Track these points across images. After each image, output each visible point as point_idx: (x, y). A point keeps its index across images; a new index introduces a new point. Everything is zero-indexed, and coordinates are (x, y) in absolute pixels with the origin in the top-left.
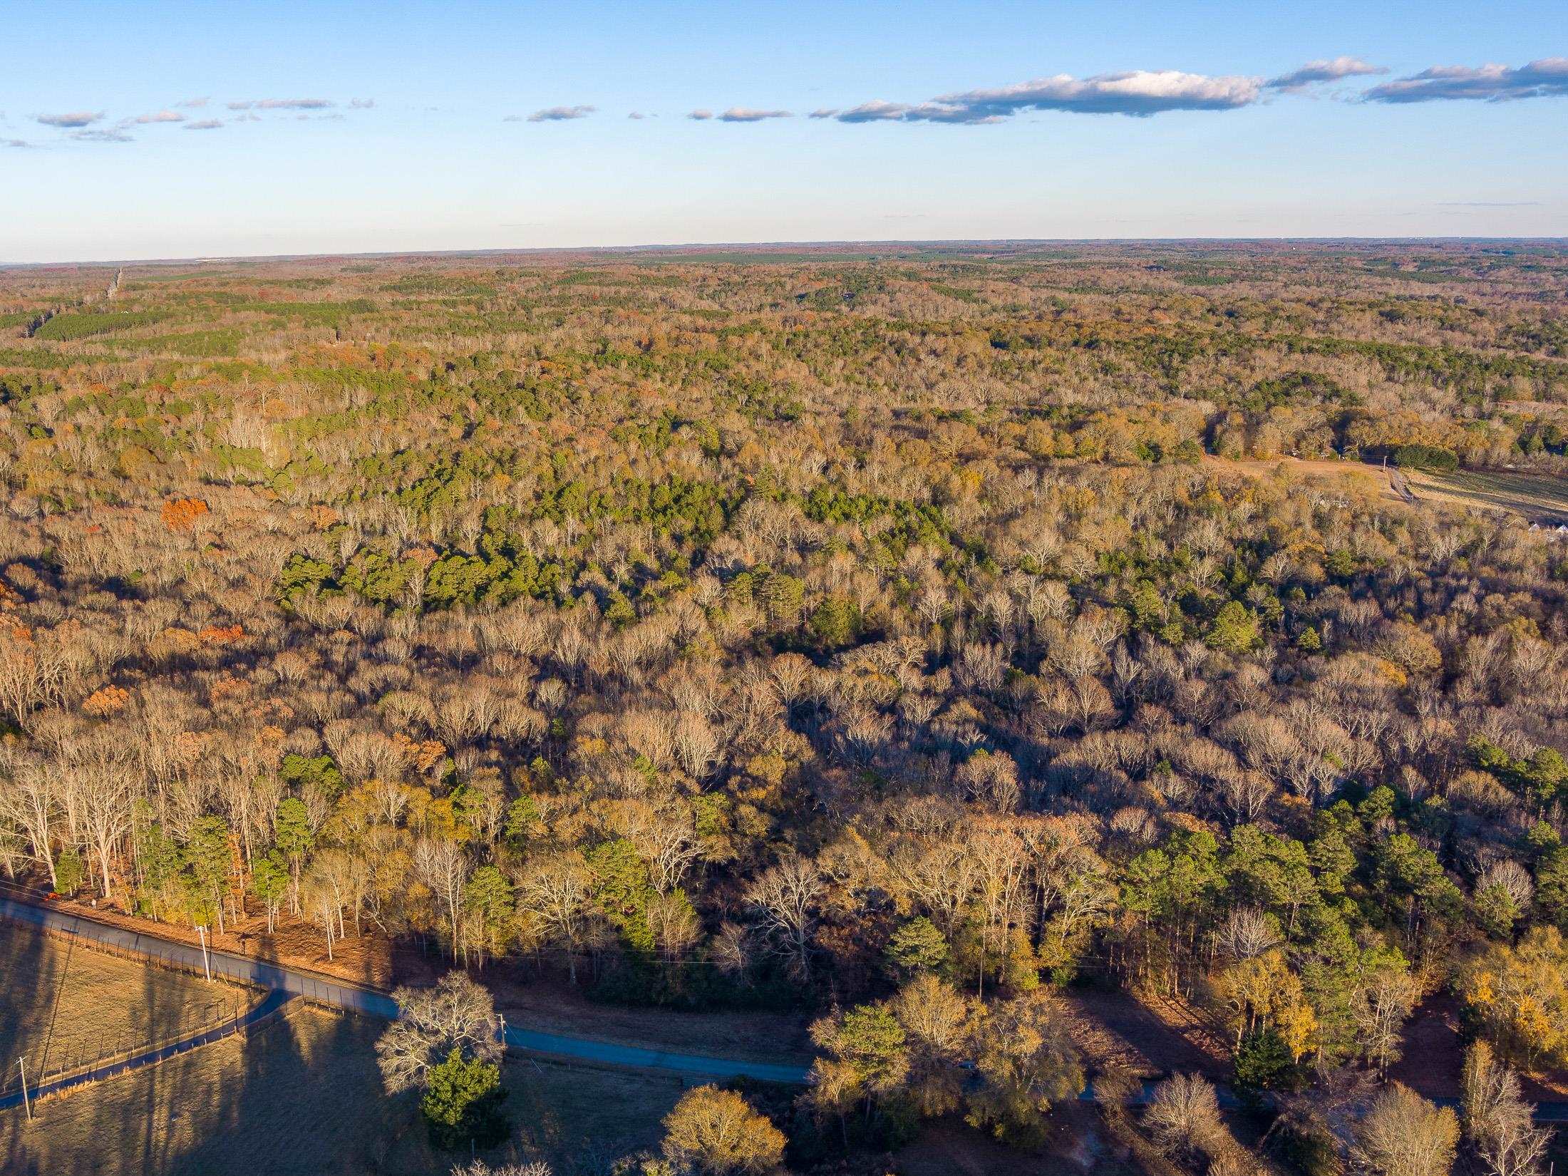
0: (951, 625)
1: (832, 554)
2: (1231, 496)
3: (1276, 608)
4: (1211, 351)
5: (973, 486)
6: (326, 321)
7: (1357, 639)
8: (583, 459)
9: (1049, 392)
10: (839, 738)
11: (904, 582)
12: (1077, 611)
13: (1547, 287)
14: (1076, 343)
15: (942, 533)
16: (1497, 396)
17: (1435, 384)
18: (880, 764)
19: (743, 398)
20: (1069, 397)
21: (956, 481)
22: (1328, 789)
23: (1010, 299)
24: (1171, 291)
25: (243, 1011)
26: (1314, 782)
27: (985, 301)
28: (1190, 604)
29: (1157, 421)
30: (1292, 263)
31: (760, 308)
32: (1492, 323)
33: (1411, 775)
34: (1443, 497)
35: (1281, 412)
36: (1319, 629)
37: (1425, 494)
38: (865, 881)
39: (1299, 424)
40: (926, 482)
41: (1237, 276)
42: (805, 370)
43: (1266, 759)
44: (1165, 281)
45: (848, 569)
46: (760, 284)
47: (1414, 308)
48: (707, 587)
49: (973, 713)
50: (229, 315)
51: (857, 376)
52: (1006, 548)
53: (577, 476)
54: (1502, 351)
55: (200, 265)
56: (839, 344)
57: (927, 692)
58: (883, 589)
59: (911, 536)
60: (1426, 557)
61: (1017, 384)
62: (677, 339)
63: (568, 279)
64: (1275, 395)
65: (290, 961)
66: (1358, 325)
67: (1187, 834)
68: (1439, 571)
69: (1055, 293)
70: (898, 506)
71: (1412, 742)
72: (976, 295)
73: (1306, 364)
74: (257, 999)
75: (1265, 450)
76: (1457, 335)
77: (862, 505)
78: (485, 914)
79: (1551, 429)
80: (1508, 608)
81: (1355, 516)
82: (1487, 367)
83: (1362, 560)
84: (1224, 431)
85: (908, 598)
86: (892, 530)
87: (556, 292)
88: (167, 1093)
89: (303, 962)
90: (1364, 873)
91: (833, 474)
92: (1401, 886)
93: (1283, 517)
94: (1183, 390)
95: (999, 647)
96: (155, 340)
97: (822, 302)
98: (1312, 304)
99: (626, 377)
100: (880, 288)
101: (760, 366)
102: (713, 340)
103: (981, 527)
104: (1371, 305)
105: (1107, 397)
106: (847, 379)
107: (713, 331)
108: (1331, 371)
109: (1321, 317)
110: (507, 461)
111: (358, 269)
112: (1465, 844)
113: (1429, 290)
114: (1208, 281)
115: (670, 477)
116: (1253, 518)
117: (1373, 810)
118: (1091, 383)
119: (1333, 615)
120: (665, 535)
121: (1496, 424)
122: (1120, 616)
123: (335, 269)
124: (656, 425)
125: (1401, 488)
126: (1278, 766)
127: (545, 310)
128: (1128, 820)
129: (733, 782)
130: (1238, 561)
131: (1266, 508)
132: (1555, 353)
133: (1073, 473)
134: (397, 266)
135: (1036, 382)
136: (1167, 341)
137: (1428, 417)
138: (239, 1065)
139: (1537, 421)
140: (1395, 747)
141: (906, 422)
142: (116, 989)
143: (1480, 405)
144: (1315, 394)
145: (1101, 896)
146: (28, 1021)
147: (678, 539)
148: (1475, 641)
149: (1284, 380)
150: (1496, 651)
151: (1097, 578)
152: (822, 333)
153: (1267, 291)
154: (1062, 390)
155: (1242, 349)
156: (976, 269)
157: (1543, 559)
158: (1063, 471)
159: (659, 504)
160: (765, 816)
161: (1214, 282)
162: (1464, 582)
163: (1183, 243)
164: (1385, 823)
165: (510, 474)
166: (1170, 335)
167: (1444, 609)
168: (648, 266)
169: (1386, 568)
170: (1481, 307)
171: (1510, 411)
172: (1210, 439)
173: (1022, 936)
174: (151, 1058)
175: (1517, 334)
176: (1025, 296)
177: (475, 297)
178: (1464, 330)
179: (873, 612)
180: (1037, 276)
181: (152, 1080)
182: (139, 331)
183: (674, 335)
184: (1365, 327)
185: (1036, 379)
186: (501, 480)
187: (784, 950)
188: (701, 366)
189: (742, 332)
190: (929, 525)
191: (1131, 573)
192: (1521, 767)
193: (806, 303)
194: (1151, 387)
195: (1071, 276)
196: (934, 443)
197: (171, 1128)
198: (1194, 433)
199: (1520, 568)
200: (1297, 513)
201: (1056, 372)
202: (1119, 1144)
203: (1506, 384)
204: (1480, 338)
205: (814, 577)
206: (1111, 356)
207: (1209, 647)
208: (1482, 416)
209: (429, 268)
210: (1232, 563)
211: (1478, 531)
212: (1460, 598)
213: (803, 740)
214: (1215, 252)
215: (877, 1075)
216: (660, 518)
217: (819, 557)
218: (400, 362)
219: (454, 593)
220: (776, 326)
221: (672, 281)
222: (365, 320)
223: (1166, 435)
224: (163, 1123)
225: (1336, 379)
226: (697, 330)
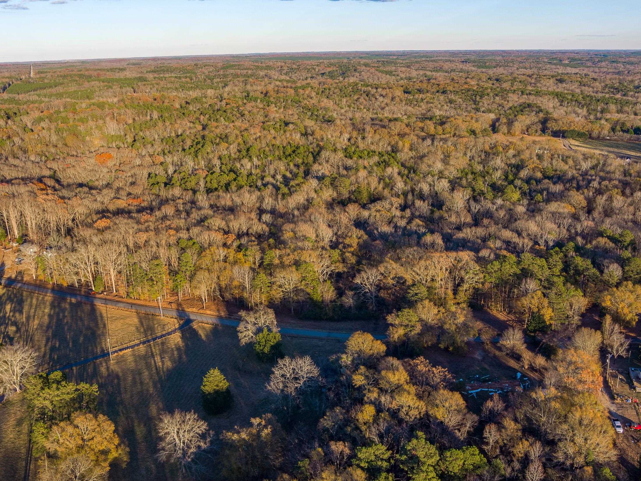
0: (407, 195)
1: (358, 170)
2: (506, 148)
3: (526, 187)
4: (491, 94)
5: (407, 145)
6: (129, 85)
7: (556, 198)
8: (254, 137)
9: (429, 111)
10: (375, 232)
11: (387, 180)
12: (453, 190)
13: (621, 69)
14: (438, 92)
15: (398, 163)
16: (602, 112)
17: (578, 107)
18: (392, 239)
19: (309, 113)
20: (438, 113)
21: (400, 144)
22: (551, 244)
23: (408, 75)
24: (472, 71)
25: (177, 326)
26: (546, 242)
27: (398, 75)
28: (494, 187)
29: (473, 121)
30: (519, 59)
31: (306, 79)
32: (600, 83)
33: (579, 239)
34: (584, 149)
35: (521, 118)
36: (542, 194)
37: (577, 148)
38: (396, 274)
39: (528, 122)
40: (389, 144)
41: (498, 65)
42: (332, 103)
43: (529, 235)
44: (468, 67)
45: (365, 176)
46: (305, 69)
47: (569, 77)
48: (314, 183)
49: (421, 223)
50: (86, 83)
51: (353, 105)
52: (423, 167)
53: (253, 143)
54: (604, 94)
55: (65, 63)
56: (343, 92)
57: (402, 217)
58: (379, 183)
59: (387, 164)
60: (580, 170)
61: (416, 107)
62: (278, 91)
63: (225, 68)
64: (517, 112)
65: (190, 310)
66: (548, 84)
67: (505, 257)
68: (585, 174)
69: (425, 72)
70: (379, 153)
71: (579, 229)
72: (394, 73)
73: (529, 99)
74: (182, 322)
75: (515, 132)
76: (586, 88)
77: (366, 152)
78: (261, 290)
79: (623, 124)
80: (610, 186)
81: (552, 155)
82: (598, 101)
83: (556, 171)
84: (499, 125)
85: (390, 185)
86: (378, 162)
87: (221, 72)
88: (158, 352)
89: (194, 310)
90: (566, 269)
91: (352, 141)
92: (578, 272)
93: (526, 155)
94: (482, 109)
95: (426, 202)
96: (58, 94)
97: (331, 75)
98: (530, 76)
99: (261, 106)
100: (355, 70)
101: (313, 101)
102: (292, 91)
103: (412, 160)
104: (553, 77)
105: (452, 112)
106: (349, 106)
107: (291, 87)
108: (538, 102)
109: (533, 81)
110: (224, 138)
111: (134, 64)
112: (599, 260)
113: (574, 71)
114: (486, 67)
115: (289, 143)
116: (514, 156)
117: (567, 250)
118: (445, 107)
119: (547, 189)
120: (292, 165)
121: (603, 122)
122: (469, 191)
123: (124, 65)
124: (278, 124)
125: (567, 146)
126: (533, 237)
127: (219, 80)
128: (485, 253)
129: (341, 246)
130: (510, 172)
131: (519, 152)
132: (624, 95)
133: (445, 140)
134: (150, 62)
135: (424, 107)
136: (474, 91)
137: (577, 119)
138: (180, 343)
139: (618, 121)
140: (573, 231)
141: (377, 122)
142: (128, 321)
143: (596, 115)
144: (533, 111)
145: (477, 277)
146: (99, 332)
147: (297, 166)
148: (599, 197)
149: (520, 106)
150: (606, 200)
151: (458, 178)
152: (336, 88)
153: (510, 71)
154: (435, 110)
155: (503, 93)
156: (392, 62)
157: (622, 169)
158: (441, 139)
159: (287, 153)
160: (355, 257)
161: (489, 67)
162: (594, 177)
163: (475, 52)
164: (572, 253)
165: (227, 142)
166: (475, 88)
167: (587, 186)
168: (257, 62)
169: (565, 173)
170: (596, 77)
171: (608, 117)
172: (494, 128)
173: (450, 292)
174: (149, 341)
175: (609, 88)
176: (414, 74)
177: (188, 75)
178: (589, 86)
179: (377, 191)
180: (417, 65)
181: (151, 348)
182: (50, 90)
183: (276, 89)
184: (550, 85)
185: (424, 106)
186: (224, 145)
187: (368, 299)
188: (289, 101)
189: (303, 88)
190: (392, 160)
191: (470, 176)
192: (617, 236)
193: (325, 77)
194: (469, 109)
195: (431, 65)
196: (389, 130)
197: (163, 362)
198: (488, 126)
199: (614, 172)
200: (531, 154)
201: (432, 103)
202: (489, 353)
203: (606, 107)
204: (595, 89)
205: (353, 178)
206: (452, 97)
207: (503, 200)
208: (597, 119)
209: (164, 63)
210: (507, 173)
211: (598, 160)
212: (593, 182)
213: (362, 232)
214: (488, 55)
215: (411, 331)
216: (289, 158)
217: (353, 171)
218: (167, 101)
219: (217, 186)
220: (316, 85)
221: (268, 68)
222: (144, 85)
223: (477, 126)
224: (159, 360)
225: (541, 105)
226: (284, 87)
